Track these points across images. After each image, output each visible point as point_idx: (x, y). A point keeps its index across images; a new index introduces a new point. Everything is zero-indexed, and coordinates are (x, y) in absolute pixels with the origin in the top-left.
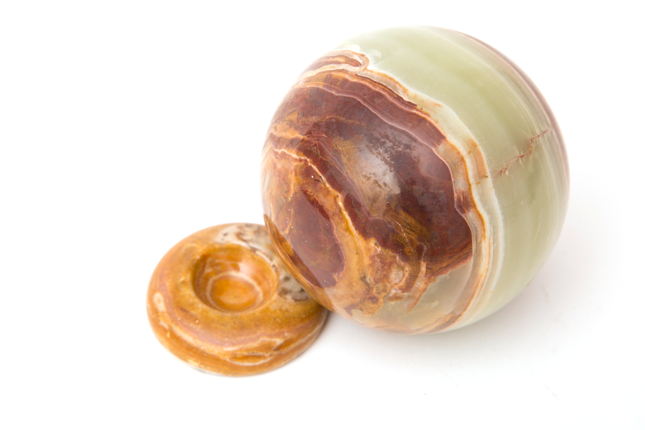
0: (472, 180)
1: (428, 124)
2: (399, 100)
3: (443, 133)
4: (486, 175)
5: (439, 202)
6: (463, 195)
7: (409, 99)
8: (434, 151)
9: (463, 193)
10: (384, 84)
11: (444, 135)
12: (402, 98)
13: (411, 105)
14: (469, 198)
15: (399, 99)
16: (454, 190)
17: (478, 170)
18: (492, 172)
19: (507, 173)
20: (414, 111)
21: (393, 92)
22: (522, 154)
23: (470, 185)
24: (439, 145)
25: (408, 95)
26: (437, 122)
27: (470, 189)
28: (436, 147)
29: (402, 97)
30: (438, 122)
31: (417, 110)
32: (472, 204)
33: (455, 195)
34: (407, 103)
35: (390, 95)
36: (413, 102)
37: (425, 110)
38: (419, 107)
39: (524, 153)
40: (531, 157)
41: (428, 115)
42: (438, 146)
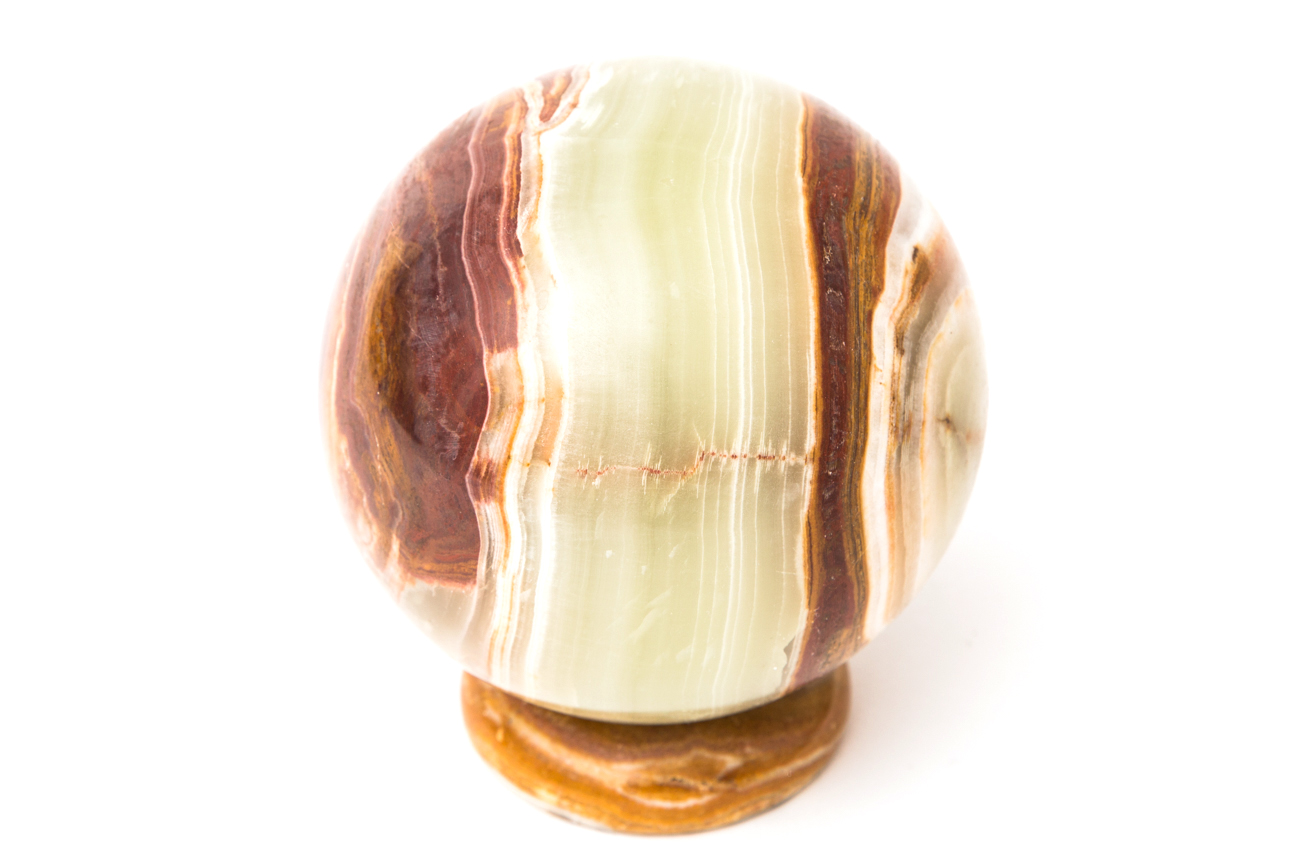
0: (516, 452)
1: (509, 302)
2: (508, 228)
3: (519, 335)
4: (551, 461)
5: (445, 450)
6: (488, 466)
7: (524, 235)
8: (485, 357)
9: (490, 463)
10: (522, 183)
11: (519, 340)
12: (516, 226)
13: (515, 249)
14: (498, 479)
15: (512, 224)
16: (477, 449)
17: (538, 440)
18: (568, 462)
19: (597, 482)
20: (509, 264)
21: (516, 207)
22: (658, 466)
23: (509, 457)
24: (499, 351)
25: (528, 228)
26: (526, 308)
27: (506, 464)
28: (492, 352)
29: (519, 224)
30: (526, 310)
31: (516, 265)
32: (498, 493)
33: (475, 458)
34: (513, 241)
35: (509, 208)
36: (522, 247)
37: (526, 273)
38: (522, 261)
39: (663, 467)
40: (681, 483)
41: (523, 286)
42: (496, 351)
